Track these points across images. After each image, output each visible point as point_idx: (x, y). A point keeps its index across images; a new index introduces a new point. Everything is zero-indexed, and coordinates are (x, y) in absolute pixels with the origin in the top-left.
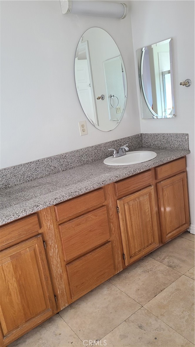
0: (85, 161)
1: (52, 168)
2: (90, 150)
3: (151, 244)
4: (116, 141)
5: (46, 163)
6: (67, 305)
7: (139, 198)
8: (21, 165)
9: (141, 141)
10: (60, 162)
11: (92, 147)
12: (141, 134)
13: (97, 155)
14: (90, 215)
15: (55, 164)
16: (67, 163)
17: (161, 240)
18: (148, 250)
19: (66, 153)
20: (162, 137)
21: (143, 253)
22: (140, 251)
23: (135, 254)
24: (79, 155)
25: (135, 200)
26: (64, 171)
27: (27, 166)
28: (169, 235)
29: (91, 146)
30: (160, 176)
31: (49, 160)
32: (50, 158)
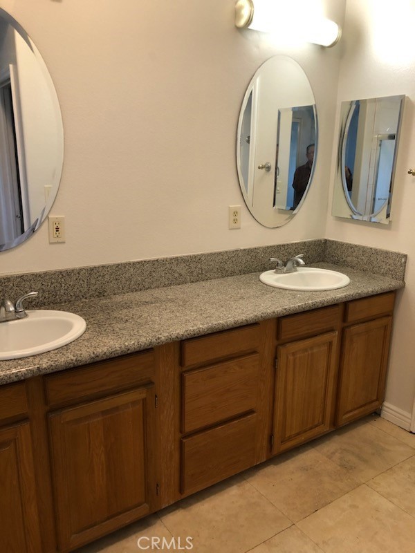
0: (229, 272)
1: (176, 275)
2: (240, 255)
3: (317, 426)
4: (283, 246)
5: (168, 265)
6: (172, 502)
7: (312, 348)
8: (130, 264)
9: (324, 251)
10: (190, 268)
11: (245, 250)
12: (326, 241)
13: (249, 264)
14: (232, 364)
15: (182, 269)
16: (200, 272)
17: (334, 422)
18: (310, 435)
19: (202, 255)
20: (361, 252)
21: (302, 438)
22: (298, 434)
23: (290, 438)
24: (221, 260)
25: (305, 350)
26: (193, 282)
27: (138, 266)
28: (349, 415)
29: (242, 248)
30: (351, 318)
31: (173, 261)
32: (176, 259)
